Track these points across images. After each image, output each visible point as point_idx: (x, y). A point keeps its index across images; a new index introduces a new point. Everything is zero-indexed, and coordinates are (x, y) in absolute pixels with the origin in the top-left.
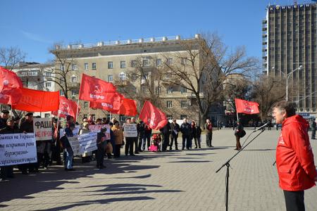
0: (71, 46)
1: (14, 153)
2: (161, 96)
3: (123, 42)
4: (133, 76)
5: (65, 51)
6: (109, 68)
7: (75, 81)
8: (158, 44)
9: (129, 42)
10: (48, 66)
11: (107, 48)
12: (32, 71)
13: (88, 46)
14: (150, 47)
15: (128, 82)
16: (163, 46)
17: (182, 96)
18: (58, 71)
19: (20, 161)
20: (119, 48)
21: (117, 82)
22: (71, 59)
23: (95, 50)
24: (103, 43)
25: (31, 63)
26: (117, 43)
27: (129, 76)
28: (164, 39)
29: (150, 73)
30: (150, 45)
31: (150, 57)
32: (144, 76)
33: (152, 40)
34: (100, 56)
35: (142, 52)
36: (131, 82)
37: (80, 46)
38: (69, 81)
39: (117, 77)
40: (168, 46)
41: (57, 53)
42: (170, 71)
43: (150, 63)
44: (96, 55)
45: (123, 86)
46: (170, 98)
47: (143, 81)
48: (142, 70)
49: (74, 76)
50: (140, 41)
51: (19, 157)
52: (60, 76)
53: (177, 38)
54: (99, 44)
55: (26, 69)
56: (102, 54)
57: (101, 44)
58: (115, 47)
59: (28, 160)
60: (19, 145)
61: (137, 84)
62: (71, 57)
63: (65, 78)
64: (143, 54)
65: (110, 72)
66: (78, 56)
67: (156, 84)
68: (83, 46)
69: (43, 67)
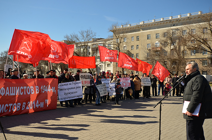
0: (123, 26)
1: (69, 93)
2: (185, 57)
3: (157, 20)
4: (165, 44)
5: (119, 30)
6: (148, 39)
7: (125, 48)
8: (184, 19)
9: (162, 20)
10: (109, 40)
11: (146, 25)
12: (99, 44)
13: (134, 25)
14: (177, 22)
15: (161, 48)
16: (188, 21)
17: (203, 57)
18: (115, 43)
19: (73, 97)
20: (155, 24)
21: (153, 48)
22: (122, 34)
23: (138, 27)
24: (144, 22)
25: (99, 39)
26: (153, 21)
27: (162, 44)
28: (188, 15)
29: (177, 41)
30: (178, 20)
31: (177, 29)
32: (173, 43)
33: (179, 17)
34: (142, 31)
35: (171, 26)
36: (163, 48)
37: (129, 26)
38: (122, 49)
39: (153, 45)
40: (192, 20)
41: (114, 31)
42: (193, 39)
43: (178, 34)
44: (139, 30)
45: (157, 51)
46: (193, 59)
47: (172, 47)
48: (171, 39)
49: (125, 45)
50: (170, 18)
51: (72, 95)
52: (116, 46)
53: (199, 13)
54: (141, 23)
55: (96, 43)
56: (143, 30)
57: (142, 23)
58: (152, 24)
59: (78, 96)
60: (72, 88)
61: (168, 49)
62: (123, 33)
63: (119, 47)
64: (172, 28)
65: (149, 41)
66: (127, 32)
67: (182, 48)
68: (130, 25)
69: (106, 41)
